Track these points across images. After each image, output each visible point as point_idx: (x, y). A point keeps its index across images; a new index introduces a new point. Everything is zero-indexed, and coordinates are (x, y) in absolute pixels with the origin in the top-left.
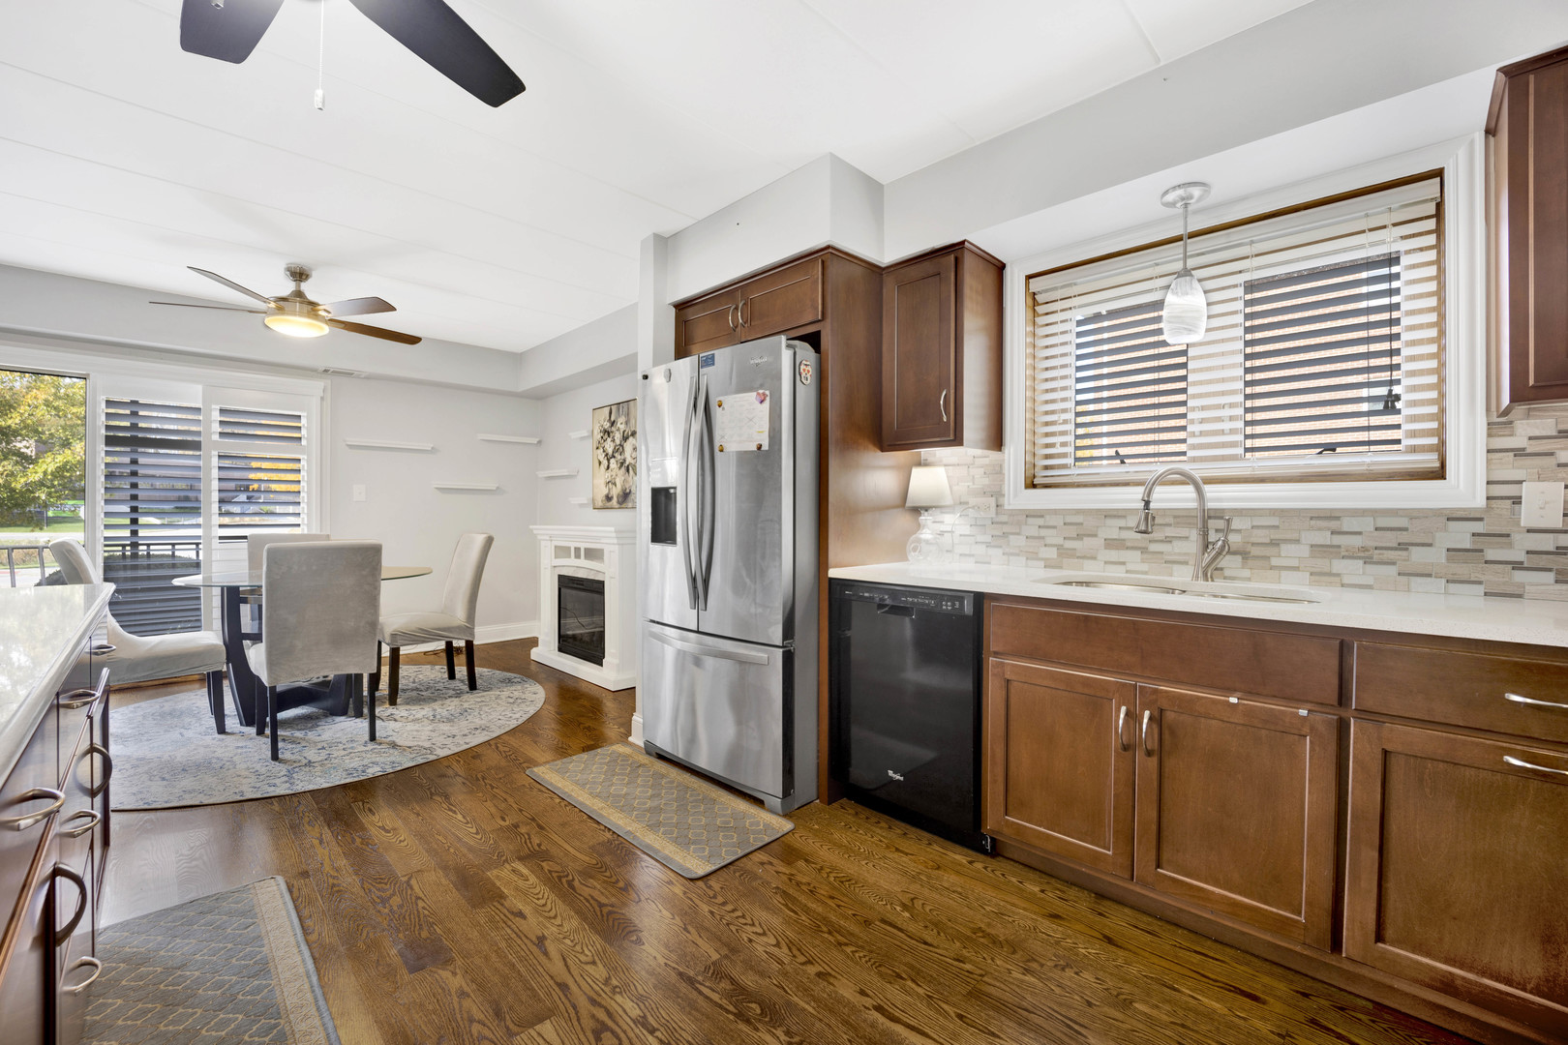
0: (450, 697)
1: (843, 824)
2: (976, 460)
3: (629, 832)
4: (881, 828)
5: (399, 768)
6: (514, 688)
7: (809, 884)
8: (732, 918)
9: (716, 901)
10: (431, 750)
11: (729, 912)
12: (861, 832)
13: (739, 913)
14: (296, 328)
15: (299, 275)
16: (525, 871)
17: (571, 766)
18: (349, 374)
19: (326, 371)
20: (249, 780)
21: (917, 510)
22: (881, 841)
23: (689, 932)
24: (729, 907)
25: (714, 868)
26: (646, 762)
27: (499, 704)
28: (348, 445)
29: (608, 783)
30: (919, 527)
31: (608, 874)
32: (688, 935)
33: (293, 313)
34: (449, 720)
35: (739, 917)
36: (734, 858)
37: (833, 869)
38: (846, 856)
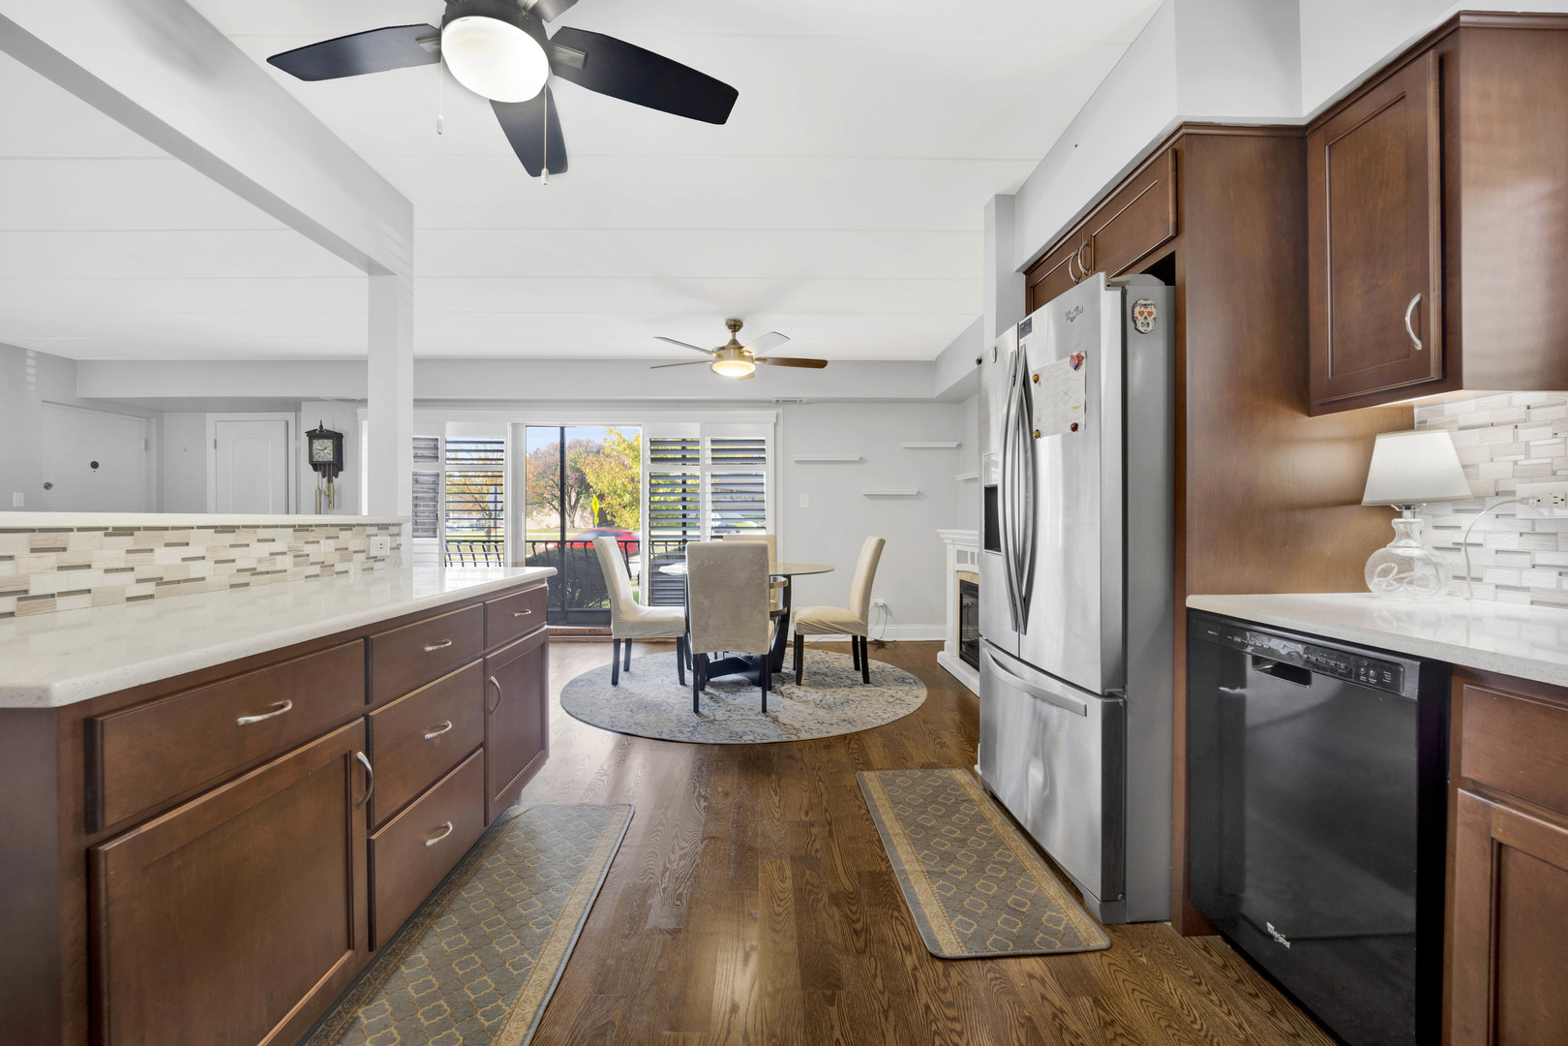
0: (845, 686)
1: (1190, 973)
2: (1532, 412)
3: (904, 871)
4: (1255, 1006)
5: (765, 741)
6: (901, 688)
7: (1077, 1036)
8: (945, 1027)
9: (943, 997)
10: (798, 730)
11: (948, 1018)
12: (1214, 997)
13: (957, 1027)
14: (733, 370)
15: (735, 326)
16: (788, 873)
17: (898, 780)
18: (793, 402)
19: (778, 401)
20: (672, 724)
21: (1389, 510)
22: (1240, 1027)
23: (887, 1019)
24: (951, 1013)
25: (966, 954)
26: (976, 797)
27: (878, 701)
28: (796, 461)
29: (921, 809)
30: (1390, 536)
31: (854, 909)
32: (883, 1020)
33: (729, 358)
34: (830, 708)
35: (955, 1031)
36: (999, 953)
37: (1130, 1034)
38: (1163, 1023)
